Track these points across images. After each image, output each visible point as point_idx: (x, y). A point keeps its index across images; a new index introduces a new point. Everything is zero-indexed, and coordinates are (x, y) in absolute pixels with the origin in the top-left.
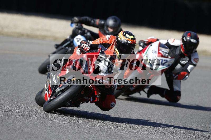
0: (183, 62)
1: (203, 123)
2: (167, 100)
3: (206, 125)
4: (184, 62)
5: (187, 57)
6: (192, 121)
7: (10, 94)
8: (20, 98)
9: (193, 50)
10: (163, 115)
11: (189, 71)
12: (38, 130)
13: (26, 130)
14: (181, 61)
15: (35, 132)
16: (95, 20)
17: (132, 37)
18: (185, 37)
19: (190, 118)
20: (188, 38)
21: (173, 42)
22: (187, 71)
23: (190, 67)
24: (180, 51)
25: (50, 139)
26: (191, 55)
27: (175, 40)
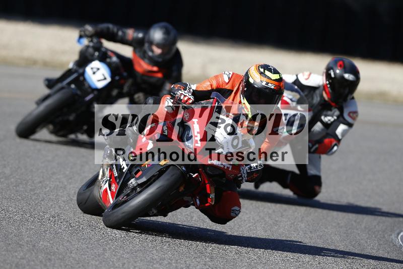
0: (327, 119)
1: (380, 233)
2: (295, 193)
3: (386, 235)
4: (329, 118)
5: (336, 110)
6: (358, 227)
7: (10, 175)
8: (30, 183)
9: (347, 96)
10: (303, 217)
11: (340, 137)
12: (65, 244)
13: (42, 245)
14: (323, 118)
15: (59, 248)
16: (125, 30)
17: (276, 77)
18: (332, 68)
19: (355, 221)
20: (338, 71)
21: (307, 79)
22: (336, 137)
23: (341, 128)
24: (322, 96)
25: (88, 261)
26: (344, 105)
27: (312, 75)
